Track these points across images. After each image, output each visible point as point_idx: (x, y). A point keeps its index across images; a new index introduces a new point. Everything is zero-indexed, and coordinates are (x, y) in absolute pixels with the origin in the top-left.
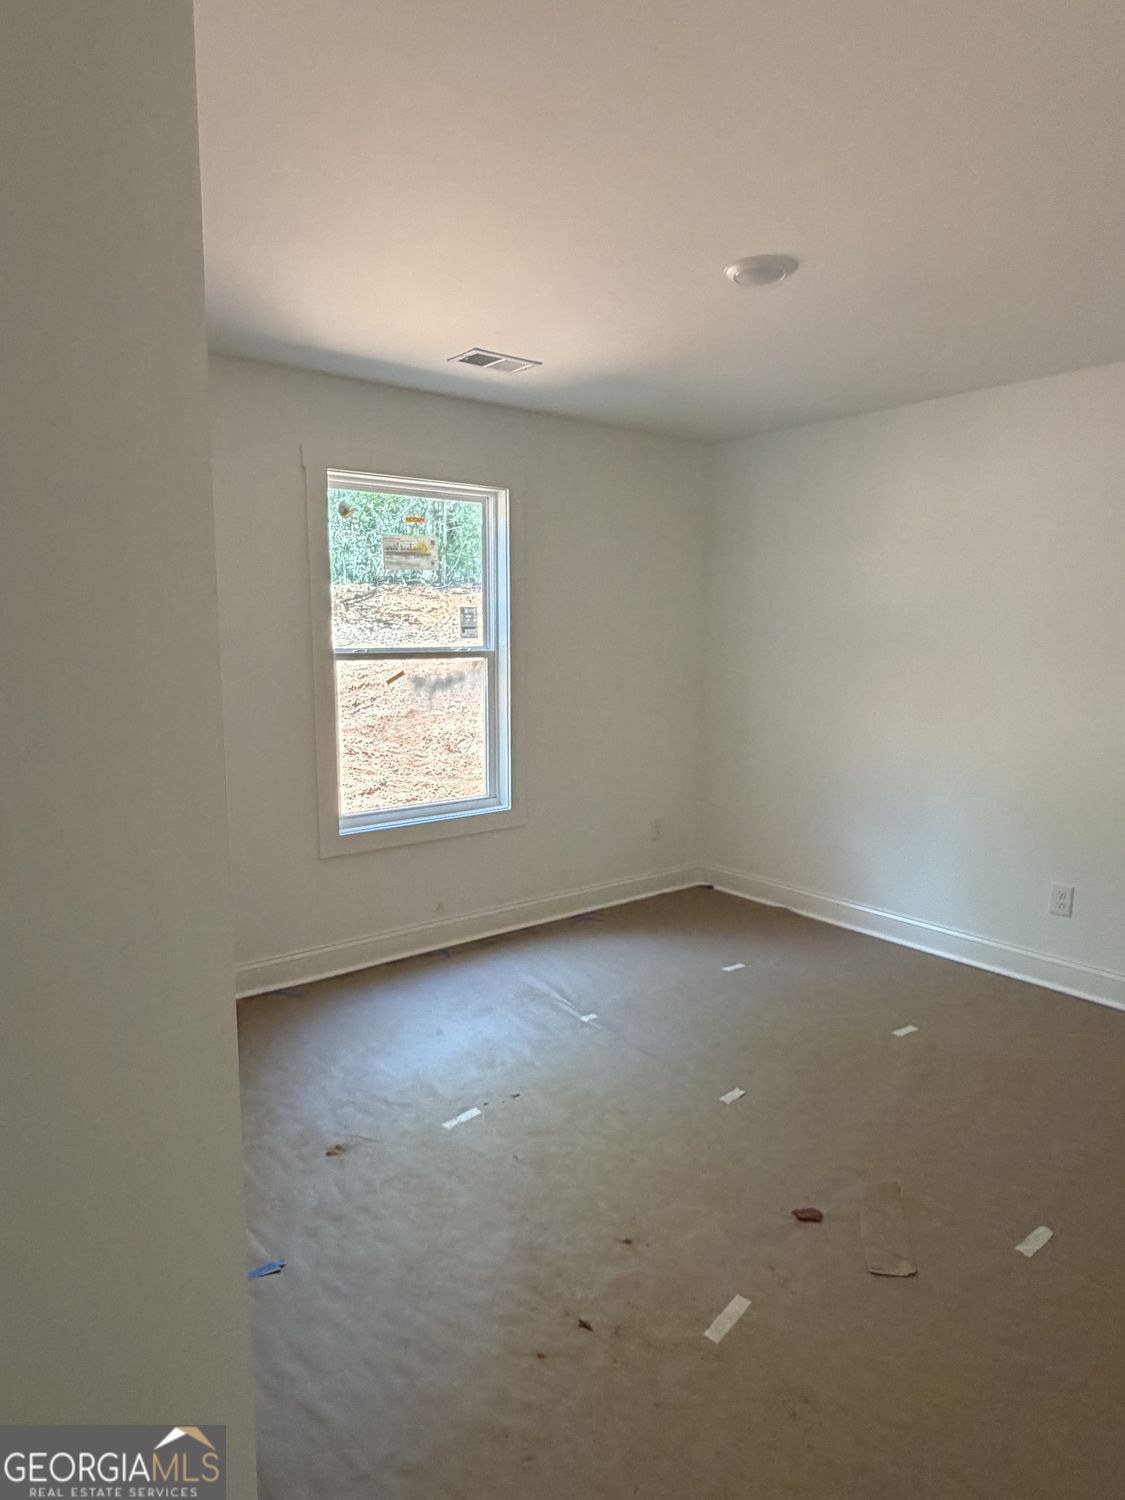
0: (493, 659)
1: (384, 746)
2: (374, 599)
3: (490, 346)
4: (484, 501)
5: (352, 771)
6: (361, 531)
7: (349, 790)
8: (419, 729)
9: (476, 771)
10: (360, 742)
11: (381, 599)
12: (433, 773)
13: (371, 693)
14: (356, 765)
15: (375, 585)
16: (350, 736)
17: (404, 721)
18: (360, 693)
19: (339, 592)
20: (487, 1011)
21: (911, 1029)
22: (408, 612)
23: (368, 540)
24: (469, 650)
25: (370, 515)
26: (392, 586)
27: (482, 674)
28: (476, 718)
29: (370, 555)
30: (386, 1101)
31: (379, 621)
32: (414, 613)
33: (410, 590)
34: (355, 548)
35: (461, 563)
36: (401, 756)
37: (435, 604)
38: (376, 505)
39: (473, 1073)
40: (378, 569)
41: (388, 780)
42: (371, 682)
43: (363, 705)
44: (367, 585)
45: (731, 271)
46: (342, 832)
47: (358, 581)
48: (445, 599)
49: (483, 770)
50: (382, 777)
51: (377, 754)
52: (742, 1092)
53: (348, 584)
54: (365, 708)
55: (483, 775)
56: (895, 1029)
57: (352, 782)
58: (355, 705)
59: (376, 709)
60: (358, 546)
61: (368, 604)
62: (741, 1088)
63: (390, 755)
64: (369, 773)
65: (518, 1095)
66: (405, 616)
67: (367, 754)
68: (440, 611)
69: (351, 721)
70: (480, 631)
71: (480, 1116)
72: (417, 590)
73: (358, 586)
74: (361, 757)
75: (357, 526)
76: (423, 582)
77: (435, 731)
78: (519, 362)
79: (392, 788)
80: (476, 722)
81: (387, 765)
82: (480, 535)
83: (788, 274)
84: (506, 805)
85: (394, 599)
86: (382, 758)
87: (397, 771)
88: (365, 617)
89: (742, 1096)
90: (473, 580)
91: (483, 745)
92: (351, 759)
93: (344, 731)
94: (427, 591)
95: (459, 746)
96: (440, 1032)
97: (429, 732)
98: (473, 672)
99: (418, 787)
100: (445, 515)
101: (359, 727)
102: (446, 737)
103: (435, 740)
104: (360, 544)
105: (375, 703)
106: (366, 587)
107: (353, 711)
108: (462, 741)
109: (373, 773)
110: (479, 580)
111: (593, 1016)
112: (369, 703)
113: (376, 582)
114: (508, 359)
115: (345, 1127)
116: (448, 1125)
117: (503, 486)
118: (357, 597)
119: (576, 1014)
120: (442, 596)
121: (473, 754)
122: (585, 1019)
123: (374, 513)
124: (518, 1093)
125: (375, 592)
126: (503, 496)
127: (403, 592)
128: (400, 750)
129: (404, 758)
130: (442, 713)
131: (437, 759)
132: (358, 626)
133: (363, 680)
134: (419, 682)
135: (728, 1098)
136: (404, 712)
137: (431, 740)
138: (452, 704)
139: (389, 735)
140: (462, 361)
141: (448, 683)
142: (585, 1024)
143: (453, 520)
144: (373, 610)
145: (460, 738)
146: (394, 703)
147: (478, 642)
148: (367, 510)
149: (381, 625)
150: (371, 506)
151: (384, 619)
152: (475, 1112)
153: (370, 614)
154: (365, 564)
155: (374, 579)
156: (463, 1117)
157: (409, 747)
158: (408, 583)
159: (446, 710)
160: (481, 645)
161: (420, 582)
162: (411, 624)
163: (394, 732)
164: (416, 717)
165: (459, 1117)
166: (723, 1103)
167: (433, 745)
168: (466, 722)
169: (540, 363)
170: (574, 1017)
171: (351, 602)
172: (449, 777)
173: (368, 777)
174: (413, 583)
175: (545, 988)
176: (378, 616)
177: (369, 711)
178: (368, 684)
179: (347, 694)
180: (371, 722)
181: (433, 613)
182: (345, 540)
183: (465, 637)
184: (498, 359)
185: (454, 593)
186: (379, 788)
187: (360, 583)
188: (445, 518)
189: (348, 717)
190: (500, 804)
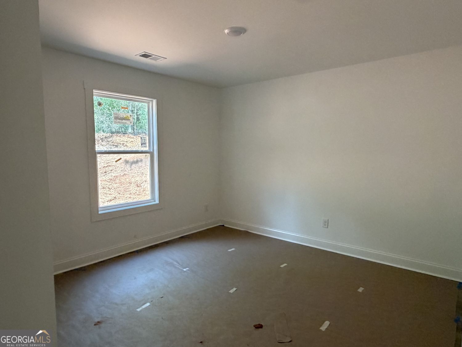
0: (152, 154)
1: (115, 186)
2: (111, 138)
3: (149, 51)
4: (148, 103)
5: (104, 194)
6: (107, 117)
7: (103, 200)
8: (127, 180)
9: (147, 193)
10: (107, 184)
11: (114, 138)
12: (132, 194)
13: (111, 168)
14: (105, 192)
15: (112, 134)
16: (103, 183)
17: (122, 177)
18: (107, 168)
19: (99, 136)
20: (152, 270)
21: (285, 265)
22: (123, 142)
23: (109, 119)
24: (144, 151)
25: (110, 111)
26: (118, 134)
27: (148, 159)
28: (146, 176)
29: (110, 124)
30: (116, 304)
31: (114, 145)
32: (125, 143)
33: (124, 135)
34: (105, 122)
35: (141, 128)
36: (121, 188)
37: (132, 140)
38: (112, 108)
39: (147, 291)
40: (113, 129)
41: (116, 196)
42: (111, 165)
43: (108, 172)
44: (109, 134)
45: (226, 31)
46: (100, 212)
47: (106, 133)
48: (136, 138)
49: (149, 192)
50: (114, 196)
51: (113, 188)
52: (236, 289)
53: (102, 133)
54: (108, 173)
55: (149, 194)
56: (281, 265)
57: (104, 197)
58: (105, 172)
59: (112, 173)
60: (106, 121)
61: (110, 140)
62: (236, 288)
63: (117, 188)
64: (110, 194)
65: (163, 297)
66: (122, 143)
67: (109, 188)
68: (134, 142)
69: (104, 178)
70: (147, 145)
71: (150, 305)
72: (126, 135)
73: (106, 134)
74: (108, 189)
75: (105, 115)
76: (128, 133)
77: (133, 180)
78: (160, 58)
79: (118, 199)
80: (146, 177)
81: (116, 192)
82: (147, 119)
83: (243, 34)
84: (157, 202)
85: (118, 138)
86: (115, 189)
87: (120, 193)
88: (108, 144)
89: (236, 290)
90: (145, 133)
91: (149, 184)
92: (104, 190)
93: (101, 181)
94: (130, 136)
95: (141, 185)
96: (135, 278)
97: (131, 181)
98: (145, 158)
99: (127, 198)
100: (136, 112)
101: (106, 179)
102: (136, 182)
103: (133, 183)
104: (107, 121)
105: (112, 171)
106: (108, 135)
107: (104, 174)
108: (142, 183)
109: (112, 194)
110: (147, 133)
111: (187, 269)
112: (110, 172)
113: (112, 133)
114: (156, 56)
115: (101, 314)
116: (138, 310)
117: (155, 98)
118: (106, 137)
119: (182, 269)
120: (135, 137)
121: (146, 187)
122: (185, 270)
123: (111, 111)
124: (163, 296)
125: (112, 136)
126: (155, 101)
127: (122, 136)
128: (121, 187)
129: (122, 189)
130: (135, 174)
131: (134, 189)
132: (106, 147)
133: (108, 164)
134: (127, 162)
135: (231, 291)
136: (122, 174)
137: (131, 183)
138: (139, 171)
139: (117, 182)
140: (140, 56)
141: (137, 162)
142: (185, 272)
143: (138, 114)
144: (111, 142)
145: (141, 182)
146: (119, 172)
147: (147, 149)
148: (109, 109)
149: (114, 146)
150: (110, 108)
151: (115, 144)
152: (148, 304)
153: (110, 143)
154: (109, 127)
155: (112, 132)
156: (144, 307)
157: (124, 185)
158: (123, 133)
159: (136, 173)
160: (148, 149)
161: (127, 133)
162: (124, 146)
163: (119, 181)
164: (126, 176)
165: (142, 307)
166: (230, 293)
167: (132, 185)
168: (143, 177)
169: (166, 58)
170: (181, 270)
171: (104, 139)
172: (138, 195)
173: (110, 196)
174: (125, 133)
175: (171, 261)
176: (113, 144)
177: (110, 174)
178: (110, 166)
179: (102, 169)
180: (110, 178)
181: (131, 143)
182: (101, 119)
183: (142, 147)
184: (152, 56)
185: (139, 137)
186: (114, 199)
187: (107, 133)
188: (135, 113)
189: (103, 176)
190: (155, 202)
